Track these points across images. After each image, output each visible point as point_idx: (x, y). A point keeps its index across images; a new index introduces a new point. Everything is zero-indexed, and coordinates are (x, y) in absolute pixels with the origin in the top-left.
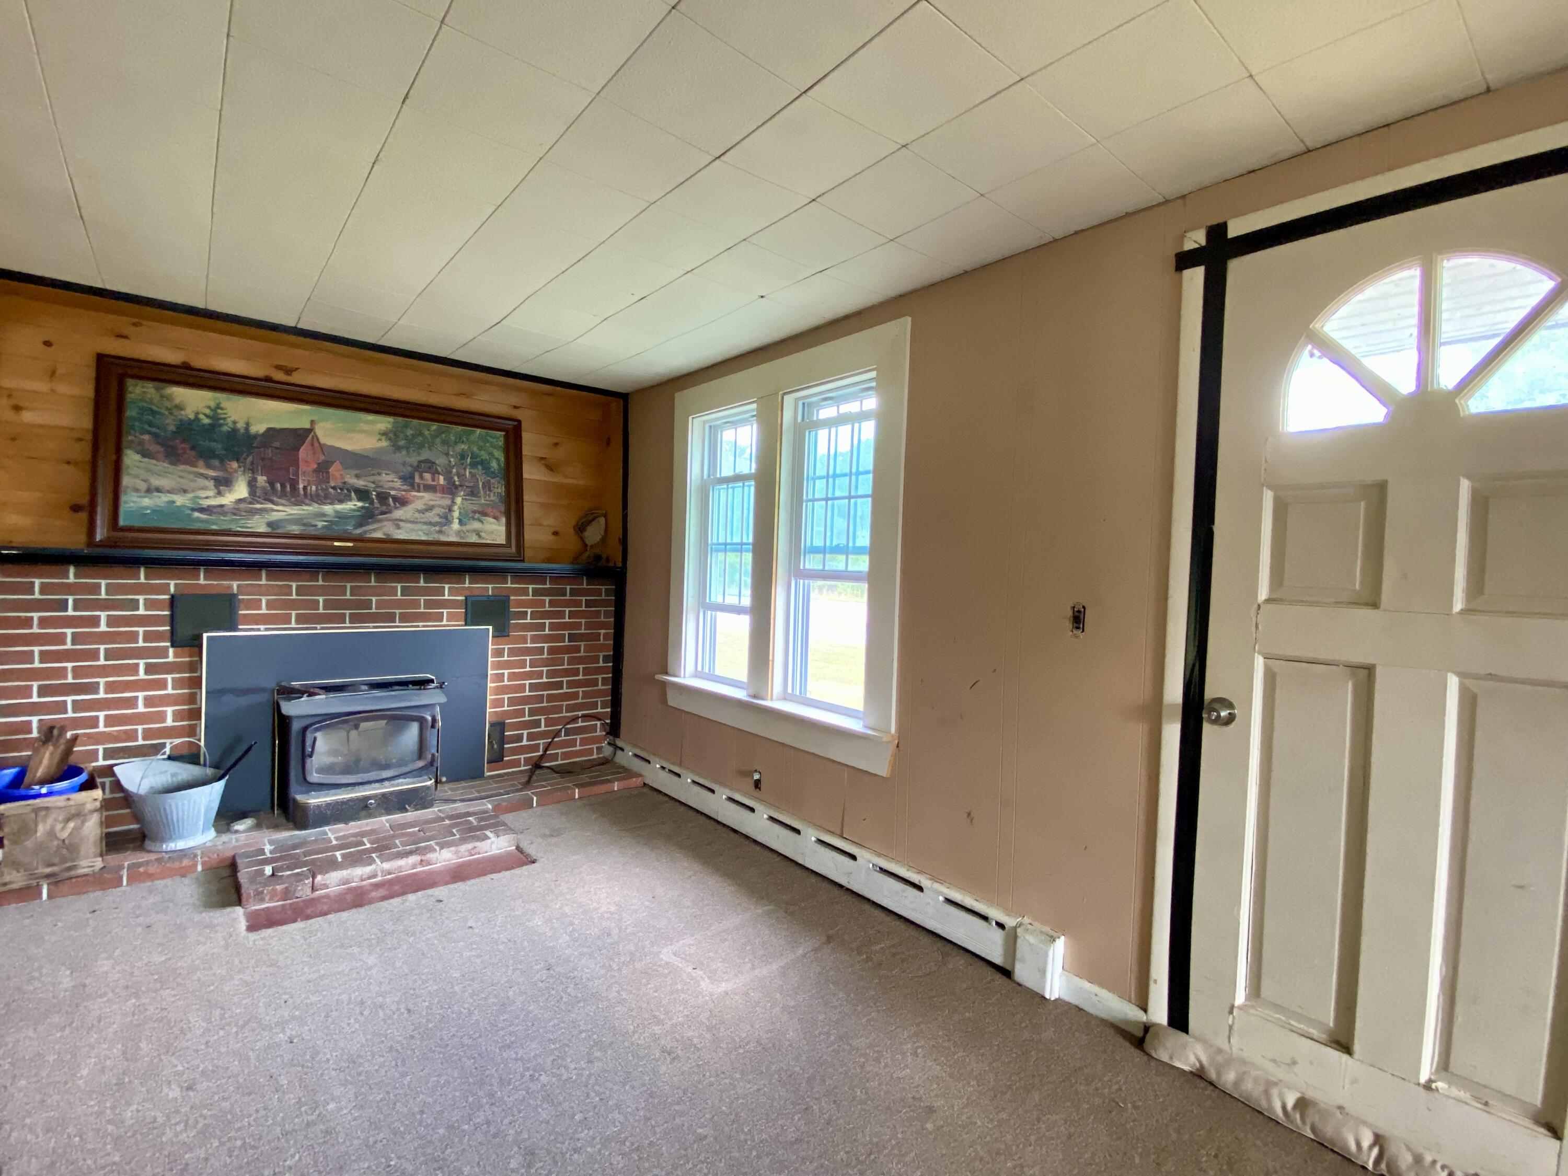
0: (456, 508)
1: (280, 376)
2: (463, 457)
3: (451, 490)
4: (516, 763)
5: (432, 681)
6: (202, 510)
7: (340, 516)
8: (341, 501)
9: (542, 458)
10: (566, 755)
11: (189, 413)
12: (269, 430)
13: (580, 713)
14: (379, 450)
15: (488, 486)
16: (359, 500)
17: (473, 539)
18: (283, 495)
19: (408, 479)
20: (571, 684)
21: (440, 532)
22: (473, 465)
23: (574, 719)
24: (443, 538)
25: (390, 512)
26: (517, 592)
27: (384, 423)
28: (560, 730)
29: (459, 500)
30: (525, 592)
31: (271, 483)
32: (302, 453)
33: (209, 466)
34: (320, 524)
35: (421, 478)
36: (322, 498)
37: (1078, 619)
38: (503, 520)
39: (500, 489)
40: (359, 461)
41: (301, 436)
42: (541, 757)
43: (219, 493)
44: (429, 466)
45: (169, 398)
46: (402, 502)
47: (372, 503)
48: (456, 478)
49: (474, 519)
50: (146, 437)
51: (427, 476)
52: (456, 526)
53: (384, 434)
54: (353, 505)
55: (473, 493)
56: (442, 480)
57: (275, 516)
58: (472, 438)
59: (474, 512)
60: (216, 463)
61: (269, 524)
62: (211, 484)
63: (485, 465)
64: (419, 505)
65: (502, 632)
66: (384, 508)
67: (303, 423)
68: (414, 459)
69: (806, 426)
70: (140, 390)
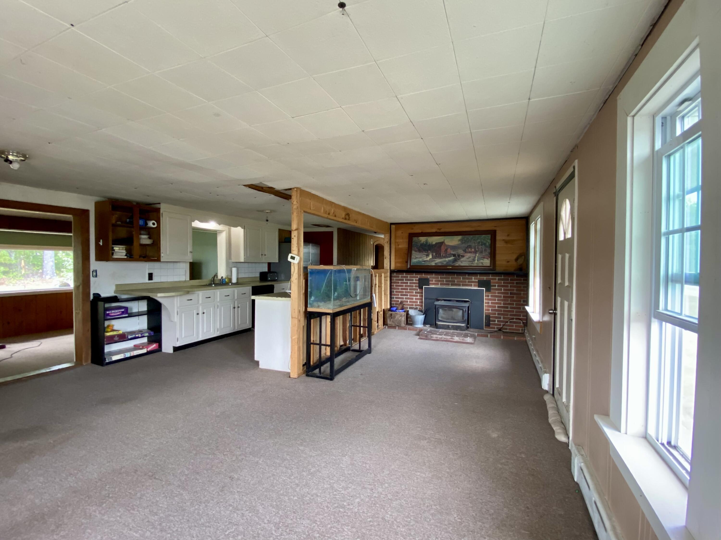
0: (476, 257)
1: (438, 231)
2: (479, 243)
3: (475, 252)
4: (494, 328)
5: (469, 301)
6: (425, 261)
7: (449, 261)
8: (450, 257)
9: (503, 240)
10: (510, 329)
11: (422, 242)
12: (436, 243)
13: (515, 317)
14: (458, 244)
15: (485, 250)
16: (453, 257)
17: (481, 265)
18: (438, 257)
19: (465, 251)
20: (511, 308)
21: (472, 263)
22: (482, 245)
23: (513, 319)
24: (473, 265)
25: (460, 259)
26: (493, 279)
27: (460, 237)
28: (508, 321)
29: (477, 255)
30: (496, 279)
31: (436, 255)
32: (442, 247)
33: (425, 252)
34: (445, 263)
35: (468, 250)
36: (445, 257)
38: (489, 259)
39: (489, 250)
40: (454, 248)
41: (442, 243)
42: (502, 327)
43: (427, 258)
44: (470, 247)
45: (419, 240)
46: (463, 256)
47: (456, 257)
48: (477, 249)
49: (481, 259)
50: (416, 248)
51: (470, 249)
52: (476, 261)
53: (459, 240)
54: (452, 258)
55: (481, 252)
56: (473, 250)
57: (436, 262)
58: (482, 237)
59: (481, 257)
60: (426, 251)
61: (435, 264)
62: (425, 256)
63: (485, 244)
64: (467, 257)
65: (488, 290)
66: (459, 258)
67: (442, 241)
68: (466, 246)
70: (415, 239)
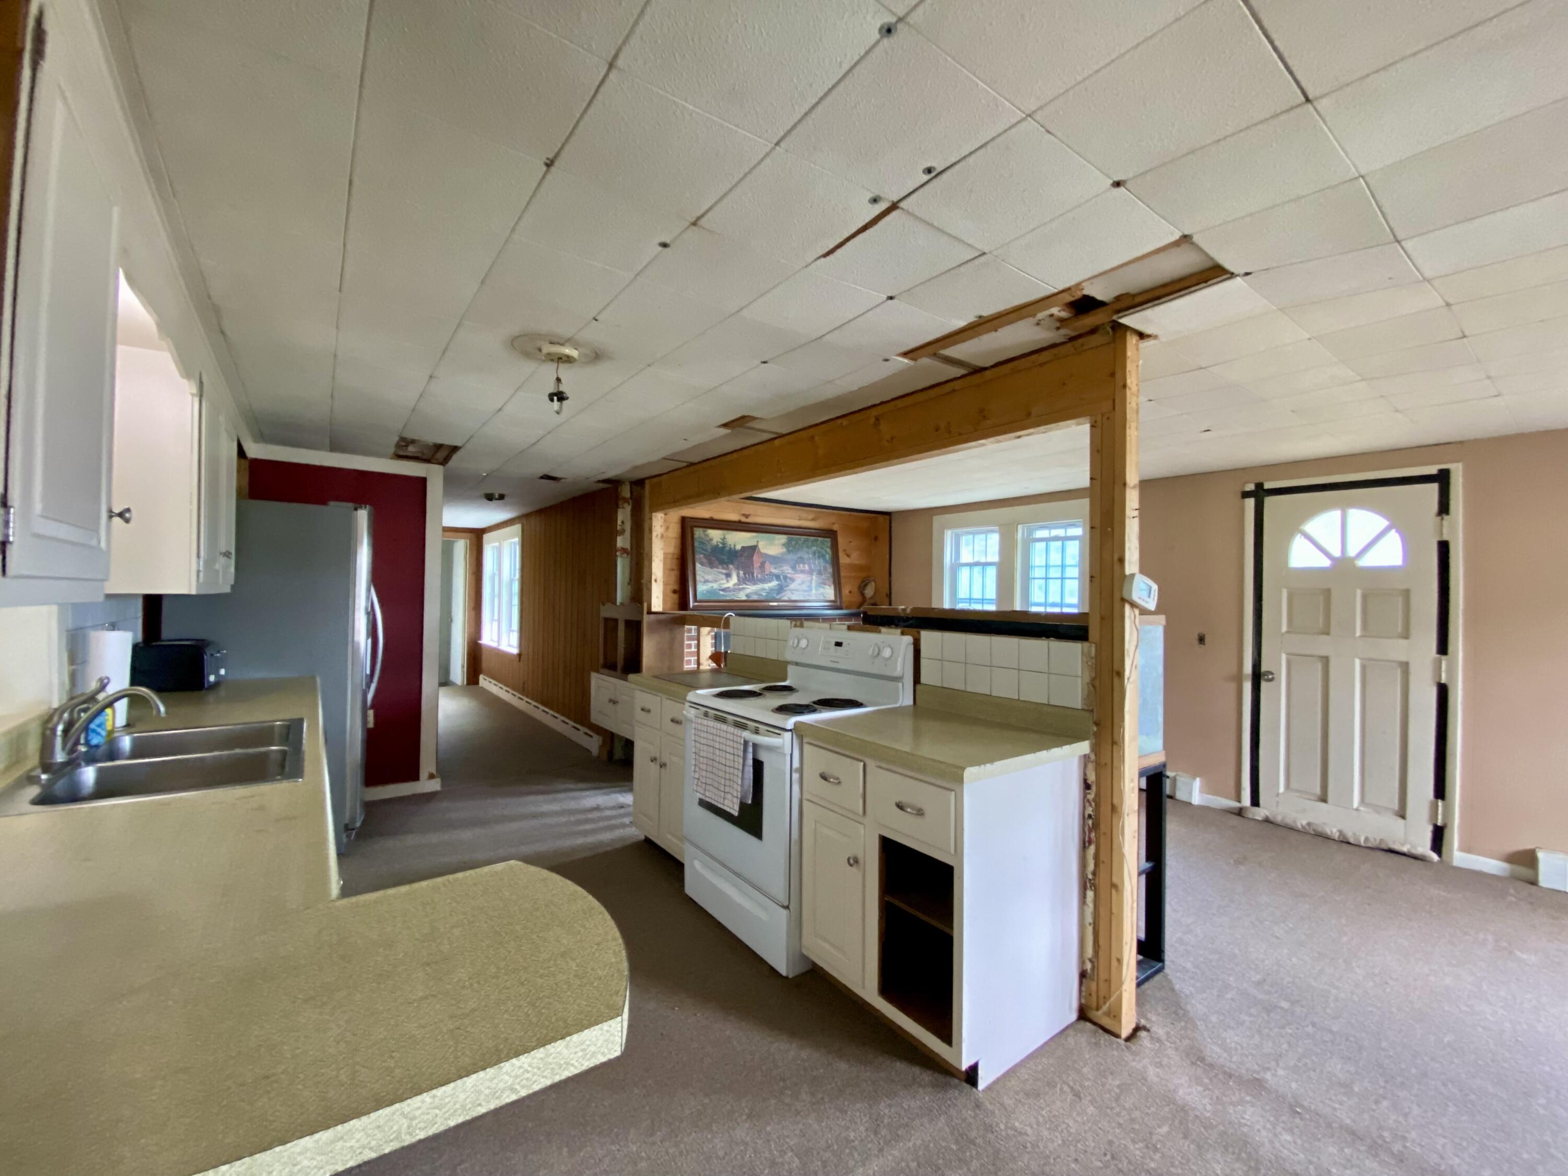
0: (813, 581)
1: (744, 519)
2: (815, 553)
3: (811, 572)
6: (723, 590)
7: (771, 590)
8: (770, 582)
9: (846, 551)
11: (714, 542)
12: (743, 547)
14: (782, 554)
15: (825, 569)
16: (777, 580)
17: (821, 598)
18: (749, 580)
19: (794, 568)
21: (808, 596)
22: (819, 558)
24: (809, 599)
25: (788, 586)
27: (783, 539)
29: (814, 577)
31: (745, 574)
32: (755, 558)
33: (724, 568)
34: (764, 594)
35: (799, 566)
36: (763, 581)
37: (1201, 640)
38: (833, 587)
39: (830, 570)
40: (775, 560)
41: (754, 548)
43: (728, 581)
44: (802, 560)
45: (707, 536)
46: (792, 580)
47: (781, 582)
48: (812, 566)
49: (820, 587)
50: (702, 556)
51: (801, 565)
52: (814, 592)
53: (784, 545)
54: (774, 583)
55: (820, 573)
56: (807, 567)
57: (748, 591)
58: (818, 542)
59: (820, 583)
60: (725, 566)
61: (747, 596)
62: (724, 577)
63: (823, 557)
64: (799, 581)
66: (786, 584)
67: (752, 543)
68: (795, 557)
69: (1030, 541)
70: (698, 533)
